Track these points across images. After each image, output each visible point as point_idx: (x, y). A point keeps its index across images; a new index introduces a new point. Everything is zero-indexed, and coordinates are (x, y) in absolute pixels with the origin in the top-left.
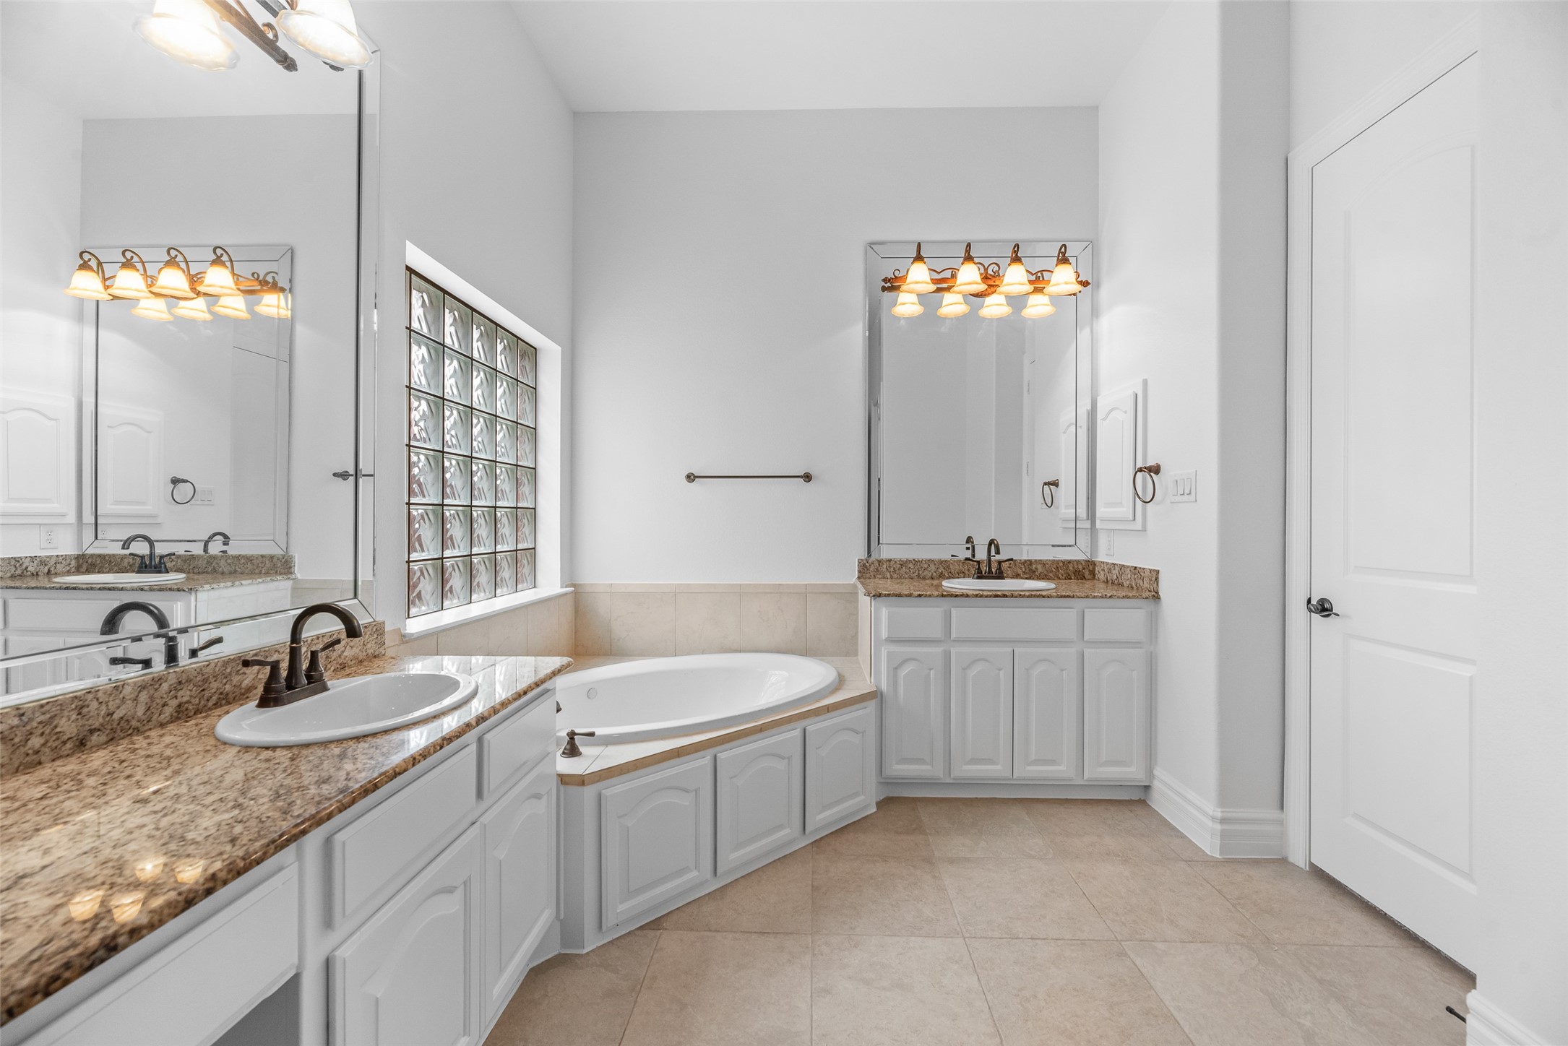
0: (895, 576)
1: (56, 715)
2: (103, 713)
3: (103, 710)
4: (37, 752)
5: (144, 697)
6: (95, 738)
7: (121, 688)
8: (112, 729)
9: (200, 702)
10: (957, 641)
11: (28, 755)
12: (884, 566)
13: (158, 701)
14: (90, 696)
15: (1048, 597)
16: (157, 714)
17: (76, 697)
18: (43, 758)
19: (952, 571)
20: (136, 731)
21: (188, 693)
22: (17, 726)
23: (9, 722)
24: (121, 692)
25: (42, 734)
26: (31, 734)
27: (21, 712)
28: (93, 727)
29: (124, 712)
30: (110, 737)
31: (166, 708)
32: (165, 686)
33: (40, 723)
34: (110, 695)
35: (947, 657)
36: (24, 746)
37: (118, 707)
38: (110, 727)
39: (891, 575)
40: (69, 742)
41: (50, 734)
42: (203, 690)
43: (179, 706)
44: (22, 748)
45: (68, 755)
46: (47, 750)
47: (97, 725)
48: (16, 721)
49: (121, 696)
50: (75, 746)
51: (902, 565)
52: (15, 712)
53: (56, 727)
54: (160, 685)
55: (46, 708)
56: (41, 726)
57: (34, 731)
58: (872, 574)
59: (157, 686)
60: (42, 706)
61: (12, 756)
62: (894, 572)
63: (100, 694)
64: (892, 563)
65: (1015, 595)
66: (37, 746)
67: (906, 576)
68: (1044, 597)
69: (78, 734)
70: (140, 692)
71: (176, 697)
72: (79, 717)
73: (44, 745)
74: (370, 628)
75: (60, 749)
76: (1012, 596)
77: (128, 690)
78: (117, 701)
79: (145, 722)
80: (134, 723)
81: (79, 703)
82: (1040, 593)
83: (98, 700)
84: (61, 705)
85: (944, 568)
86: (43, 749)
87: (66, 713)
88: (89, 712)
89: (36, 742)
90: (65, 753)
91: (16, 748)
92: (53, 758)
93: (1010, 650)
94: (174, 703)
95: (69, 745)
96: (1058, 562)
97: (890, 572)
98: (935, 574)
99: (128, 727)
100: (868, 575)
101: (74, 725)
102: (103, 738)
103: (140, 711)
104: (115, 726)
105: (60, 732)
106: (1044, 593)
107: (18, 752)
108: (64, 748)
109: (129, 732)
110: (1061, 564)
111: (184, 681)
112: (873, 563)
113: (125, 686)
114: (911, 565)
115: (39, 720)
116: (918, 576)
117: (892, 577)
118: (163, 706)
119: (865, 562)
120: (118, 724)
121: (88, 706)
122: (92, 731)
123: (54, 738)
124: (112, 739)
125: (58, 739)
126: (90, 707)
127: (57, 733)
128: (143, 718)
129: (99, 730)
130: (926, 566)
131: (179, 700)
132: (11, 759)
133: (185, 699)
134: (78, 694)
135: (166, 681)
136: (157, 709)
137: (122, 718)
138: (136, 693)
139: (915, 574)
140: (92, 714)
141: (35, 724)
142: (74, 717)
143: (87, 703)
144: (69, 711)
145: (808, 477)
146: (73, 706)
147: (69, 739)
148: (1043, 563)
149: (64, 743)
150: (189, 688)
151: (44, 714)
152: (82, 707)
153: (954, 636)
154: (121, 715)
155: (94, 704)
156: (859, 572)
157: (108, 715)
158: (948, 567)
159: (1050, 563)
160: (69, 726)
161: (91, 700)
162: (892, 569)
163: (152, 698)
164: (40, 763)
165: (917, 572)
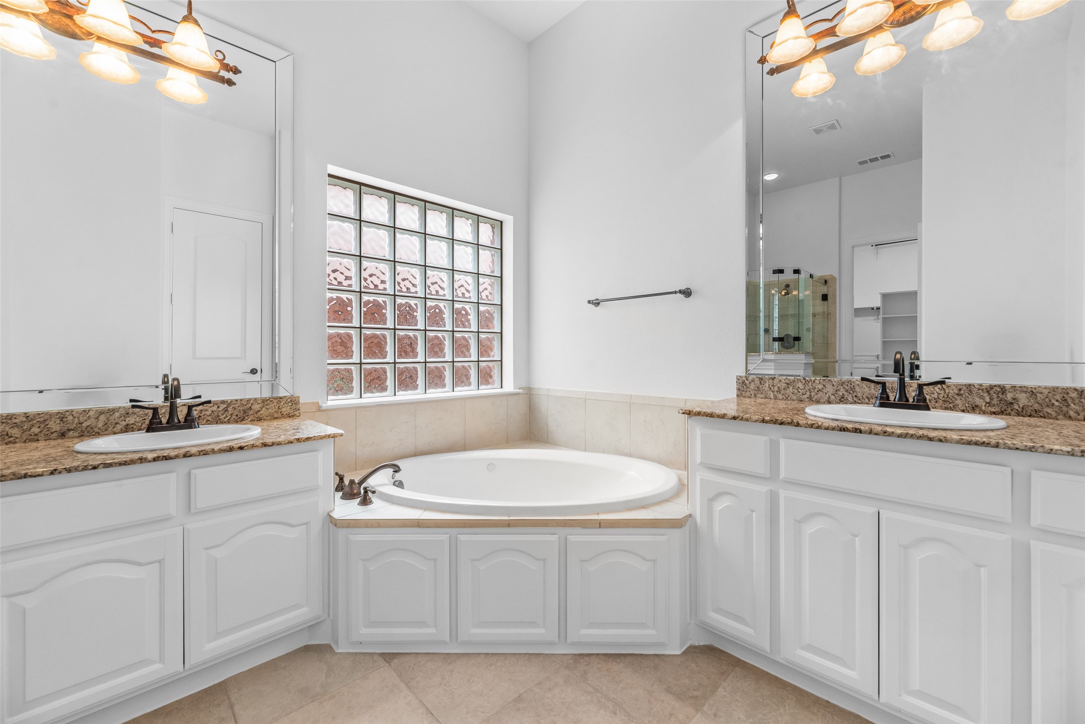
0: (780, 396)
1: (47, 420)
2: (76, 422)
3: (76, 420)
4: (36, 435)
5: (102, 418)
6: (71, 433)
7: (88, 412)
8: (82, 431)
9: (142, 426)
10: (791, 483)
11: (31, 435)
12: (767, 385)
13: (112, 421)
14: (68, 413)
15: (941, 441)
16: (112, 428)
17: (59, 413)
18: (40, 438)
19: (859, 395)
20: (97, 434)
21: (133, 419)
22: (25, 421)
23: (21, 419)
24: (87, 414)
25: (39, 427)
26: (33, 426)
27: (27, 415)
28: (69, 428)
29: (90, 423)
30: (80, 435)
31: (118, 425)
32: (117, 414)
33: (38, 422)
34: (81, 414)
35: (773, 499)
36: (29, 431)
37: (86, 421)
38: (81, 430)
39: (775, 395)
40: (55, 433)
41: (44, 427)
42: (144, 419)
43: (127, 425)
44: (28, 432)
45: (54, 439)
46: (42, 435)
47: (72, 427)
48: (24, 419)
49: (88, 415)
50: (58, 435)
51: (788, 384)
52: (23, 415)
53: (47, 425)
54: (114, 413)
55: (42, 415)
56: (38, 423)
57: (35, 425)
58: (752, 393)
59: (112, 413)
60: (39, 414)
61: (22, 435)
62: (779, 391)
63: (74, 413)
64: (776, 382)
65: (874, 431)
66: (36, 432)
67: (794, 398)
68: (930, 439)
69: (60, 430)
70: (100, 415)
71: (125, 421)
72: (61, 422)
73: (40, 432)
74: (285, 399)
75: (50, 435)
76: (871, 432)
77: (91, 413)
78: (85, 418)
79: (103, 430)
80: (96, 430)
81: (62, 416)
82: (925, 432)
83: (72, 415)
84: (50, 415)
85: (847, 391)
86: (40, 434)
87: (53, 419)
88: (67, 421)
89: (35, 430)
90: (53, 438)
91: (24, 431)
92: (46, 439)
93: (872, 510)
94: (124, 423)
95: (55, 434)
96: (1066, 391)
97: (773, 392)
98: (833, 397)
99: (92, 431)
100: (748, 394)
101: (58, 425)
102: (76, 434)
103: (100, 425)
104: (84, 429)
105: (50, 428)
106: (932, 434)
107: (25, 433)
108: (52, 435)
109: (93, 434)
110: (1074, 395)
111: (130, 413)
112: (753, 381)
113: (90, 411)
114: (800, 385)
115: (37, 420)
116: (810, 398)
117: (776, 398)
118: (116, 424)
119: (744, 379)
120: (86, 429)
121: (67, 418)
122: (69, 430)
123: (47, 430)
124: (82, 436)
125: (49, 430)
126: (68, 419)
127: (48, 428)
128: (102, 428)
129: (73, 430)
130: (820, 387)
131: (127, 422)
132: (22, 436)
133: (131, 422)
134: (60, 411)
135: (117, 412)
136: (112, 425)
137: (88, 426)
138: (97, 415)
139: (805, 396)
140: (69, 422)
141: (35, 422)
142: (58, 422)
143: (66, 416)
144: (55, 419)
145: (687, 293)
146: (58, 417)
147: (55, 432)
148: (1032, 393)
149: (52, 433)
150: (134, 417)
151: (40, 418)
152: (63, 418)
153: (782, 475)
154: (88, 424)
155: (71, 417)
156: (739, 389)
157: (79, 424)
158: (853, 389)
159: (1046, 391)
160: (55, 426)
161: (69, 415)
162: (776, 389)
163: (108, 419)
164: (38, 440)
165: (808, 393)
